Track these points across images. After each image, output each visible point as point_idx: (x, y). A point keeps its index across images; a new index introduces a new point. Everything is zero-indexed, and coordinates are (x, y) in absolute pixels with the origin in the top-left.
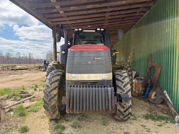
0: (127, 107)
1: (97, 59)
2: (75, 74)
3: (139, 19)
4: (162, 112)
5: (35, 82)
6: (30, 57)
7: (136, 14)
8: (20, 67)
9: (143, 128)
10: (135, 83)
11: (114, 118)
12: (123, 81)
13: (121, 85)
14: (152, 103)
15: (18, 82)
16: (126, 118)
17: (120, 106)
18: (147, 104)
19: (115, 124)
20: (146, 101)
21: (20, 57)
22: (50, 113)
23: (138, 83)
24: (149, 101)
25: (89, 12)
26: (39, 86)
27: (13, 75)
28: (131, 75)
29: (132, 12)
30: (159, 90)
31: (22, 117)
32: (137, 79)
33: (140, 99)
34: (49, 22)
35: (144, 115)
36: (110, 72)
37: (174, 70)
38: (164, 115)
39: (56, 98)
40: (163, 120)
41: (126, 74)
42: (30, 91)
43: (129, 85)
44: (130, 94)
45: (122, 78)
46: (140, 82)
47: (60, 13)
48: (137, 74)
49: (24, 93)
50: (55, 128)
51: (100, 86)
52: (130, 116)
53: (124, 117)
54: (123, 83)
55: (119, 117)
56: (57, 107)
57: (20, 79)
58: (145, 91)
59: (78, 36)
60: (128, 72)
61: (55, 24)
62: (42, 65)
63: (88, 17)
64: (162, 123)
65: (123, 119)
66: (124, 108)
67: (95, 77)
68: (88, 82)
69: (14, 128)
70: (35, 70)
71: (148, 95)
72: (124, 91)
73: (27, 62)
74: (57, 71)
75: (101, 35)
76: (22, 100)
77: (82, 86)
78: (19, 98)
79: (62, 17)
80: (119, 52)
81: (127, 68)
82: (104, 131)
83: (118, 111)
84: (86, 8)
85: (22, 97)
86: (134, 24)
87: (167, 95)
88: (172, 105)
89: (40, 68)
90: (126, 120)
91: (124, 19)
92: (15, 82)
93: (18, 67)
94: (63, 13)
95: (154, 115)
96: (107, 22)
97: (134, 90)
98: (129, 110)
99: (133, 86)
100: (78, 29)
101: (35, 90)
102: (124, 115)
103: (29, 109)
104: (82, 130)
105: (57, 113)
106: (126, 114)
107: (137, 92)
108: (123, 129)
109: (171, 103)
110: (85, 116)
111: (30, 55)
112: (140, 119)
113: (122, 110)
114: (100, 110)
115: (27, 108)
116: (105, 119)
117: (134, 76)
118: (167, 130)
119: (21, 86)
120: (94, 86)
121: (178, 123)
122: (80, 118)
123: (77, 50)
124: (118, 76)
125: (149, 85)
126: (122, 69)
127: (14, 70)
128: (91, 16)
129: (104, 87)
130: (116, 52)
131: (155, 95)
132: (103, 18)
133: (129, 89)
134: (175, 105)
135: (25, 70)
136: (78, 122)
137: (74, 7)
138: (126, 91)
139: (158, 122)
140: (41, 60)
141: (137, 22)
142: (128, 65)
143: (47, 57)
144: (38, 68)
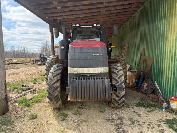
0: (121, 96)
1: (96, 54)
2: (76, 69)
3: (134, 14)
4: (152, 100)
5: (34, 76)
6: (25, 51)
7: (131, 10)
8: (16, 61)
9: (135, 113)
10: (129, 75)
11: (110, 106)
12: (118, 73)
13: (116, 77)
14: (144, 93)
15: (16, 76)
16: (120, 106)
17: (115, 96)
18: (140, 94)
19: (111, 112)
20: (138, 92)
21: (14, 51)
22: (53, 102)
23: (132, 75)
24: (141, 91)
25: (86, 7)
26: (38, 79)
27: (10, 69)
28: (126, 68)
29: (127, 7)
30: (150, 82)
31: (27, 107)
32: (131, 72)
33: (133, 90)
34: (46, 17)
35: (136, 104)
36: (106, 66)
37: (164, 64)
38: (154, 103)
39: (59, 89)
40: (153, 107)
41: (121, 68)
42: (30, 85)
43: (123, 77)
44: (124, 84)
45: (117, 71)
46: (134, 74)
47: (57, 9)
48: (131, 67)
49: (24, 87)
50: (59, 115)
51: (98, 78)
52: (123, 104)
53: (119, 105)
54: (118, 75)
55: (114, 104)
56: (60, 98)
57: (18, 73)
58: (138, 83)
59: (75, 31)
60: (123, 65)
61: (52, 19)
62: (38, 59)
63: (84, 12)
64: (152, 109)
65: (118, 107)
66: (118, 97)
67: (94, 70)
68: (88, 75)
69: (22, 116)
70: (32, 64)
71: (140, 86)
72: (119, 82)
73: (21, 56)
74: (59, 65)
75: (98, 31)
76: (23, 93)
77: (83, 78)
78: (20, 91)
79: (59, 12)
80: (114, 47)
81: (122, 61)
82: (101, 117)
83: (113, 100)
84: (83, 4)
85: (23, 90)
86: (129, 19)
87: (157, 85)
88: (161, 94)
89: (36, 62)
90: (120, 108)
91: (119, 14)
92: (13, 76)
93: (14, 61)
94: (60, 9)
95: (145, 103)
96: (103, 16)
97: (128, 82)
98: (123, 99)
99: (127, 78)
100: (76, 24)
101: (35, 83)
102: (118, 103)
103: (33, 101)
104: (82, 116)
105: (60, 102)
106: (120, 102)
107: (130, 84)
108: (118, 115)
109: (160, 93)
110: (84, 105)
111: (24, 48)
112: (132, 106)
113: (117, 99)
114: (98, 98)
115: (31, 99)
116: (102, 107)
117: (128, 69)
118: (155, 115)
119: (20, 79)
120: (93, 78)
121: (165, 109)
122: (80, 107)
123: (77, 46)
124: (113, 69)
125: (142, 77)
126: (117, 63)
127: (10, 64)
128: (87, 11)
129: (102, 78)
130: (111, 47)
131: (147, 86)
132: (99, 14)
133: (123, 80)
134: (164, 94)
135: (21, 64)
136: (79, 110)
137: (71, 3)
138: (120, 82)
139: (148, 109)
140: (36, 54)
141: (131, 16)
142: (122, 59)
143: (42, 51)
144: (35, 62)
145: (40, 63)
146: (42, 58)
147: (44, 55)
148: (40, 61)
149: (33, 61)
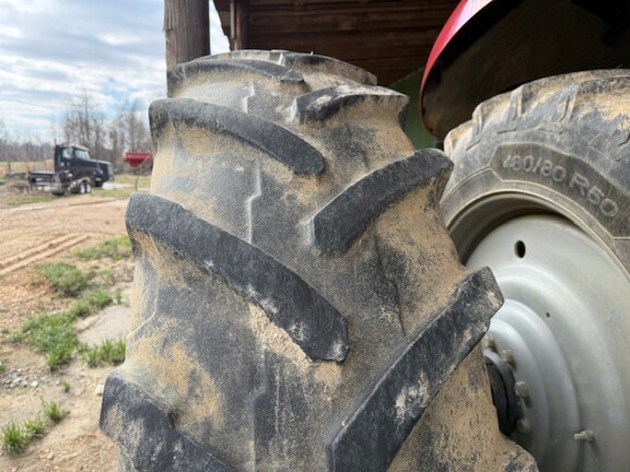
89: (34, 181)
143: (68, 135)
144: (27, 183)
145: (57, 186)
146: (65, 160)
147: (75, 149)
148: (57, 178)
149: (22, 176)
